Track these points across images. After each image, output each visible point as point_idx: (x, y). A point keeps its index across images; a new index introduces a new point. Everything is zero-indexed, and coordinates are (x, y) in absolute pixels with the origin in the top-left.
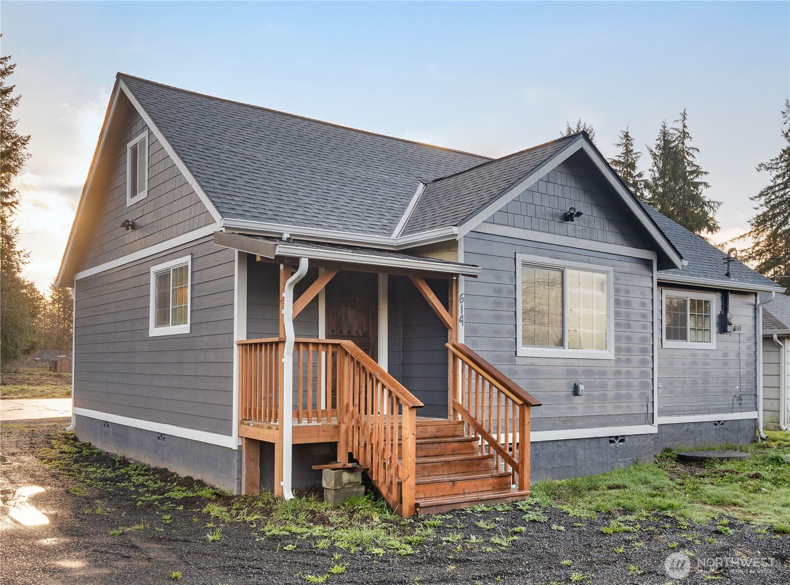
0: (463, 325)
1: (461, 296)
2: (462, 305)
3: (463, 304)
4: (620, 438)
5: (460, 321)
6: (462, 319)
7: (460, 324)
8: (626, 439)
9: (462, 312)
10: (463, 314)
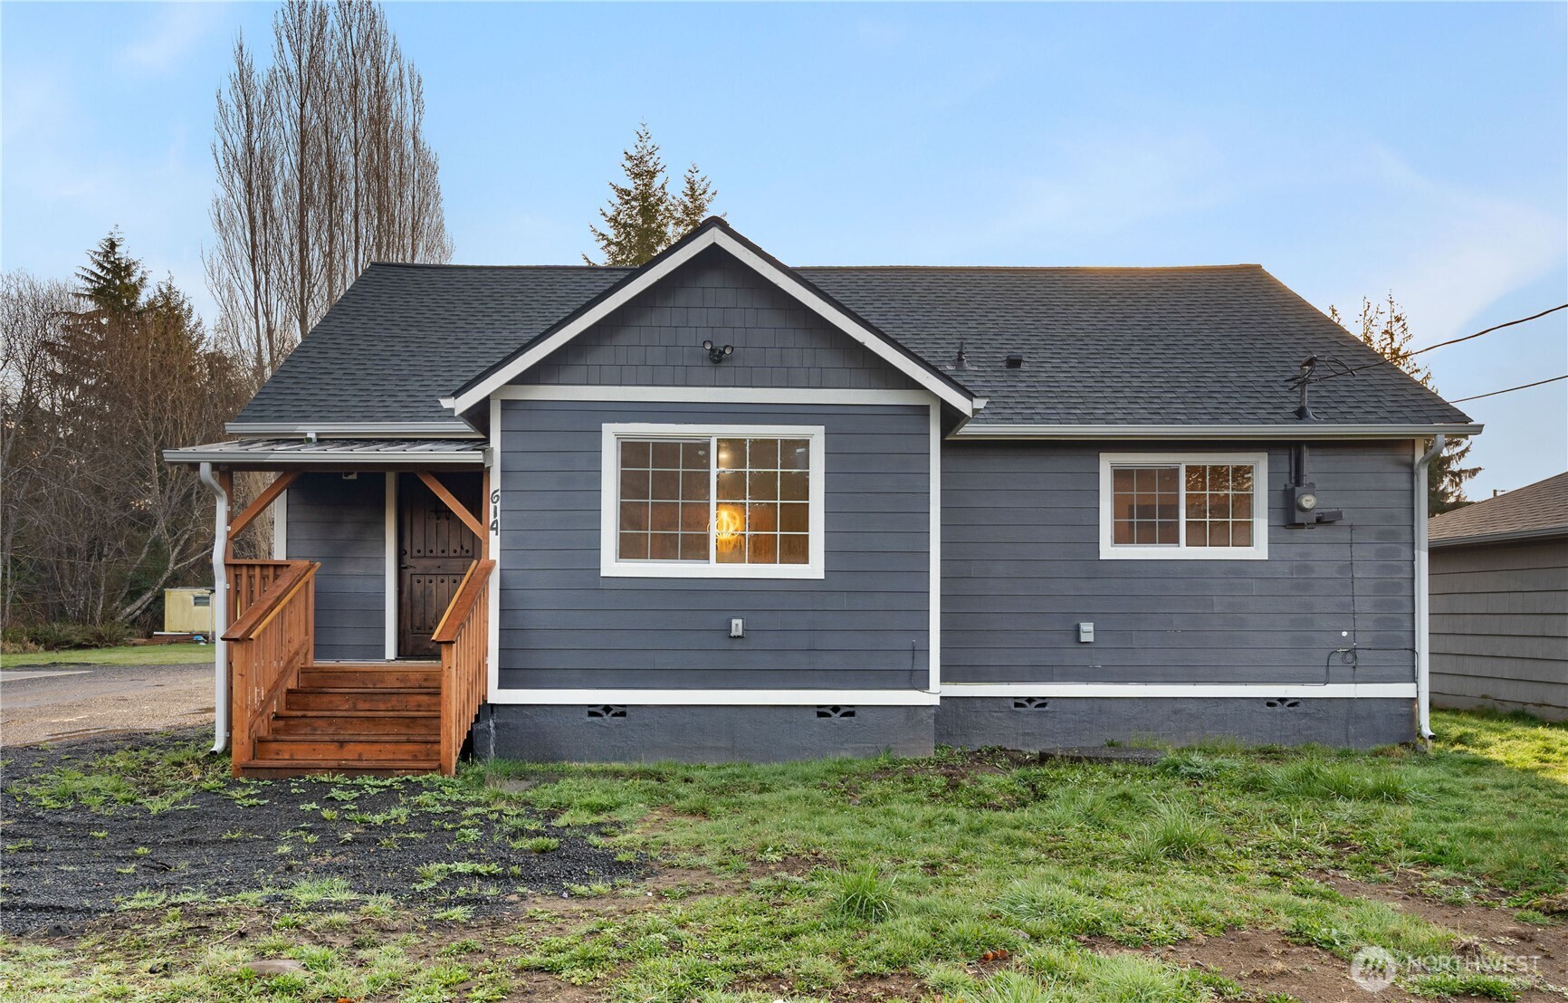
0: (497, 534)
1: (493, 494)
2: (496, 508)
3: (498, 505)
4: (842, 711)
5: (493, 529)
6: (495, 526)
7: (492, 533)
8: (858, 712)
9: (495, 515)
10: (498, 518)
